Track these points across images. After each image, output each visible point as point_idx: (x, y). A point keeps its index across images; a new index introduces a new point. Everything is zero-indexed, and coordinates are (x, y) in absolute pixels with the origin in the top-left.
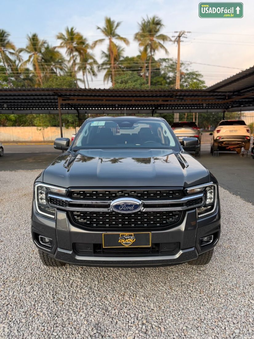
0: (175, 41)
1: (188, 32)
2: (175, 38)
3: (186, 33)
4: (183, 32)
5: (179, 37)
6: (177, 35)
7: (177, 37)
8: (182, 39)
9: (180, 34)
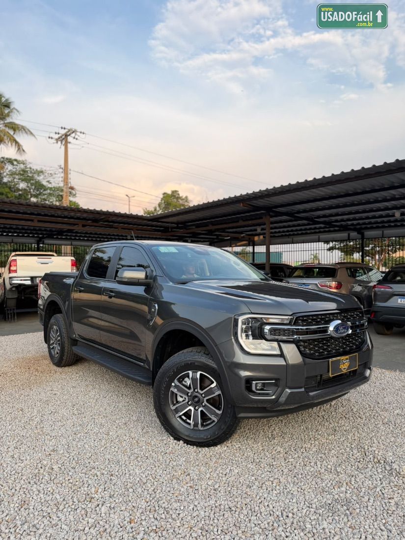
0: (57, 140)
1: (81, 133)
2: (59, 135)
3: (78, 134)
4: (73, 130)
5: (66, 135)
6: (63, 132)
7: (63, 136)
8: (70, 139)
9: (68, 132)
